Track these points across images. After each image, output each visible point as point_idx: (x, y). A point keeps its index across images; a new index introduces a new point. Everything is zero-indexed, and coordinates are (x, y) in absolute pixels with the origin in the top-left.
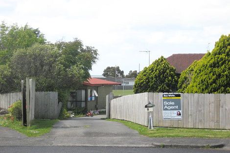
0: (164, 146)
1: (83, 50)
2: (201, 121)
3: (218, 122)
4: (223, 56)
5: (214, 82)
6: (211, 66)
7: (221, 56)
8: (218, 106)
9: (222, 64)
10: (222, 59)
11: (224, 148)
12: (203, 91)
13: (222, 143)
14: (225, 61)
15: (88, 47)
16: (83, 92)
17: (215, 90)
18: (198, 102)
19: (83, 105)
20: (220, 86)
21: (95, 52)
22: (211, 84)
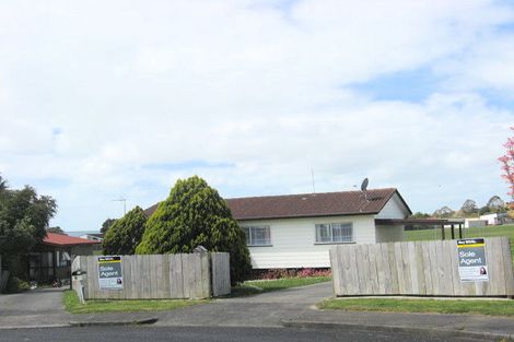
0: (82, 325)
1: (36, 201)
2: (146, 290)
3: (168, 289)
4: (176, 206)
5: (166, 238)
6: (162, 219)
7: (173, 207)
8: (167, 270)
9: (176, 216)
10: (174, 210)
11: (157, 324)
12: (152, 251)
13: (155, 317)
14: (179, 212)
15: (43, 197)
16: (50, 255)
17: (167, 249)
18: (142, 266)
19: (51, 272)
20: (174, 244)
21: (53, 202)
22: (163, 242)
